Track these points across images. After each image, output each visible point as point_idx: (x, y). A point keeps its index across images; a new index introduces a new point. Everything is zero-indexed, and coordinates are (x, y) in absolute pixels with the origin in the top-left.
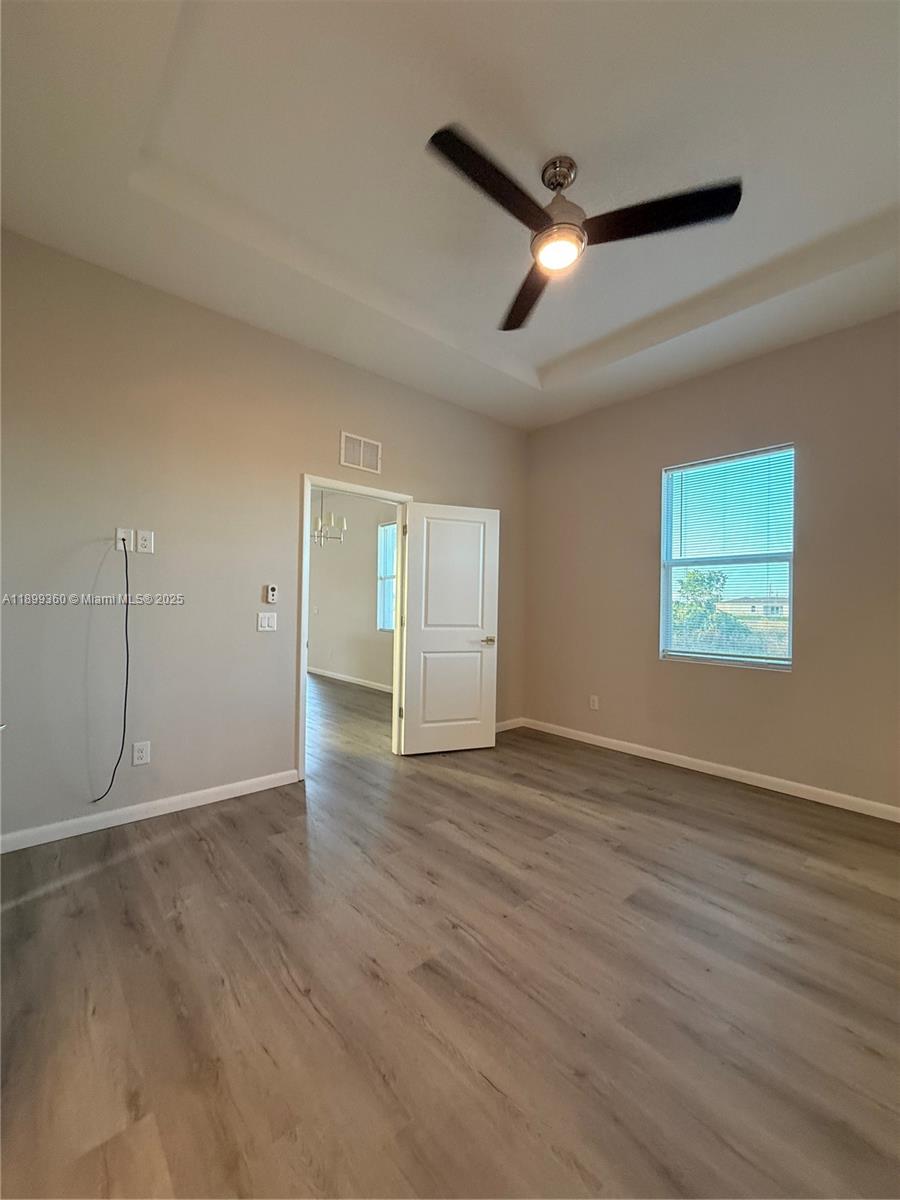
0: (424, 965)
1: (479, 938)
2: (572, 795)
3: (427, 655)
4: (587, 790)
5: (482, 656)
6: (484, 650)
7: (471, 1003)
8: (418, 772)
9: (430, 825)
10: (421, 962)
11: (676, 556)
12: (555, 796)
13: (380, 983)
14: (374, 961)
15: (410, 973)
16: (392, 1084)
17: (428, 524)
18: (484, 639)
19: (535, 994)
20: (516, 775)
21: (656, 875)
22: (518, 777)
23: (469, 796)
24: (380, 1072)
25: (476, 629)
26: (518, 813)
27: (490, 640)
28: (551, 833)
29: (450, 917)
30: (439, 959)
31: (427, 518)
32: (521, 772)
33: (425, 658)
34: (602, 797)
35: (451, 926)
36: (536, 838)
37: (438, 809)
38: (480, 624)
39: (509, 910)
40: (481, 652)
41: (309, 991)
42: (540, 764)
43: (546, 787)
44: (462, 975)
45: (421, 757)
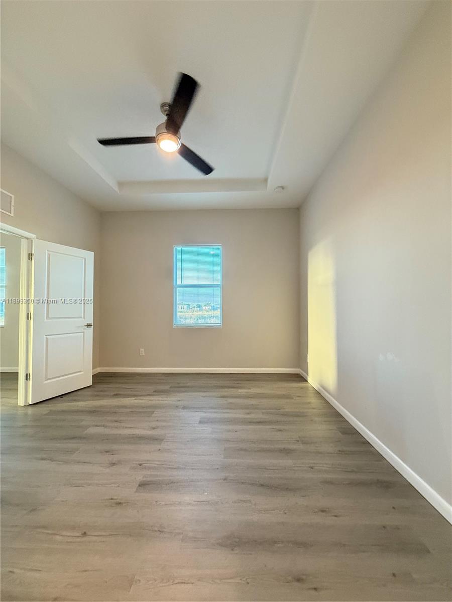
0: (139, 485)
1: (156, 463)
2: (149, 395)
3: (47, 337)
4: (154, 391)
5: (84, 335)
6: (85, 331)
7: (172, 485)
8: (51, 410)
9: (86, 432)
10: (138, 485)
11: (179, 283)
12: (142, 398)
13: (124, 505)
14: (112, 499)
15: (137, 491)
16: (165, 530)
17: (49, 255)
18: (86, 325)
19: (193, 467)
20: (114, 395)
21: (202, 412)
22: (116, 395)
23: (98, 411)
24: (156, 531)
25: (80, 319)
26: (131, 410)
27: (89, 325)
28: (153, 412)
29: (134, 462)
30: (144, 479)
31: (48, 251)
32: (115, 393)
33: (47, 338)
34: (162, 392)
35: (139, 466)
36: (148, 417)
37: (83, 423)
38: (83, 316)
39: (159, 447)
40: (83, 332)
41: (85, 533)
42: (123, 386)
43: (134, 396)
44: (160, 479)
45: (46, 402)
